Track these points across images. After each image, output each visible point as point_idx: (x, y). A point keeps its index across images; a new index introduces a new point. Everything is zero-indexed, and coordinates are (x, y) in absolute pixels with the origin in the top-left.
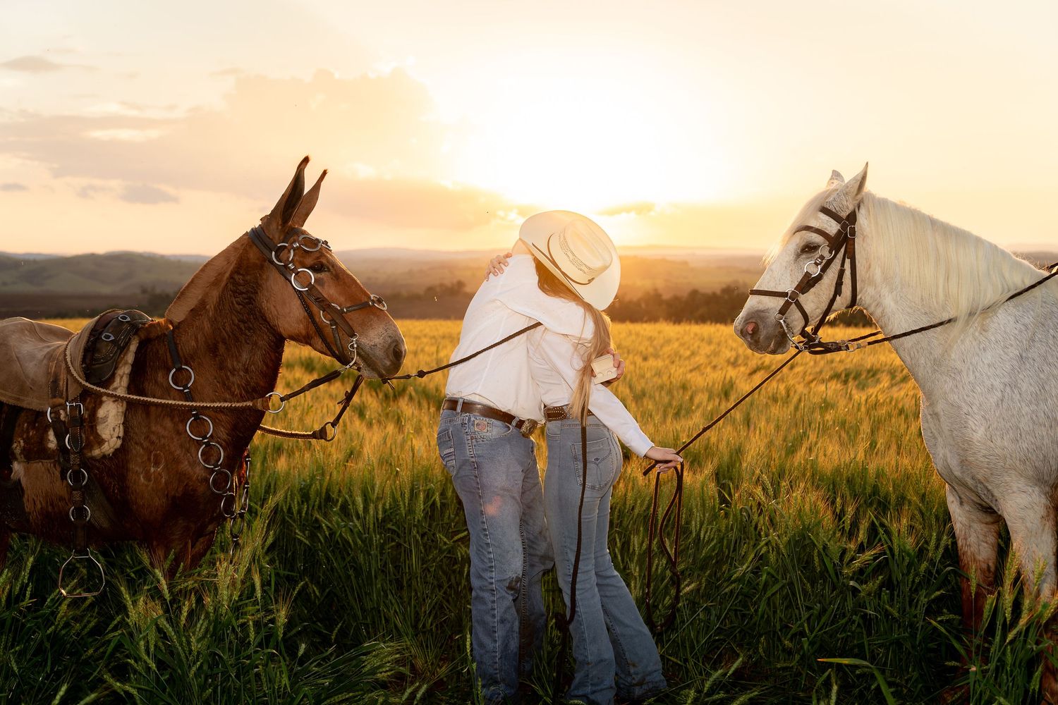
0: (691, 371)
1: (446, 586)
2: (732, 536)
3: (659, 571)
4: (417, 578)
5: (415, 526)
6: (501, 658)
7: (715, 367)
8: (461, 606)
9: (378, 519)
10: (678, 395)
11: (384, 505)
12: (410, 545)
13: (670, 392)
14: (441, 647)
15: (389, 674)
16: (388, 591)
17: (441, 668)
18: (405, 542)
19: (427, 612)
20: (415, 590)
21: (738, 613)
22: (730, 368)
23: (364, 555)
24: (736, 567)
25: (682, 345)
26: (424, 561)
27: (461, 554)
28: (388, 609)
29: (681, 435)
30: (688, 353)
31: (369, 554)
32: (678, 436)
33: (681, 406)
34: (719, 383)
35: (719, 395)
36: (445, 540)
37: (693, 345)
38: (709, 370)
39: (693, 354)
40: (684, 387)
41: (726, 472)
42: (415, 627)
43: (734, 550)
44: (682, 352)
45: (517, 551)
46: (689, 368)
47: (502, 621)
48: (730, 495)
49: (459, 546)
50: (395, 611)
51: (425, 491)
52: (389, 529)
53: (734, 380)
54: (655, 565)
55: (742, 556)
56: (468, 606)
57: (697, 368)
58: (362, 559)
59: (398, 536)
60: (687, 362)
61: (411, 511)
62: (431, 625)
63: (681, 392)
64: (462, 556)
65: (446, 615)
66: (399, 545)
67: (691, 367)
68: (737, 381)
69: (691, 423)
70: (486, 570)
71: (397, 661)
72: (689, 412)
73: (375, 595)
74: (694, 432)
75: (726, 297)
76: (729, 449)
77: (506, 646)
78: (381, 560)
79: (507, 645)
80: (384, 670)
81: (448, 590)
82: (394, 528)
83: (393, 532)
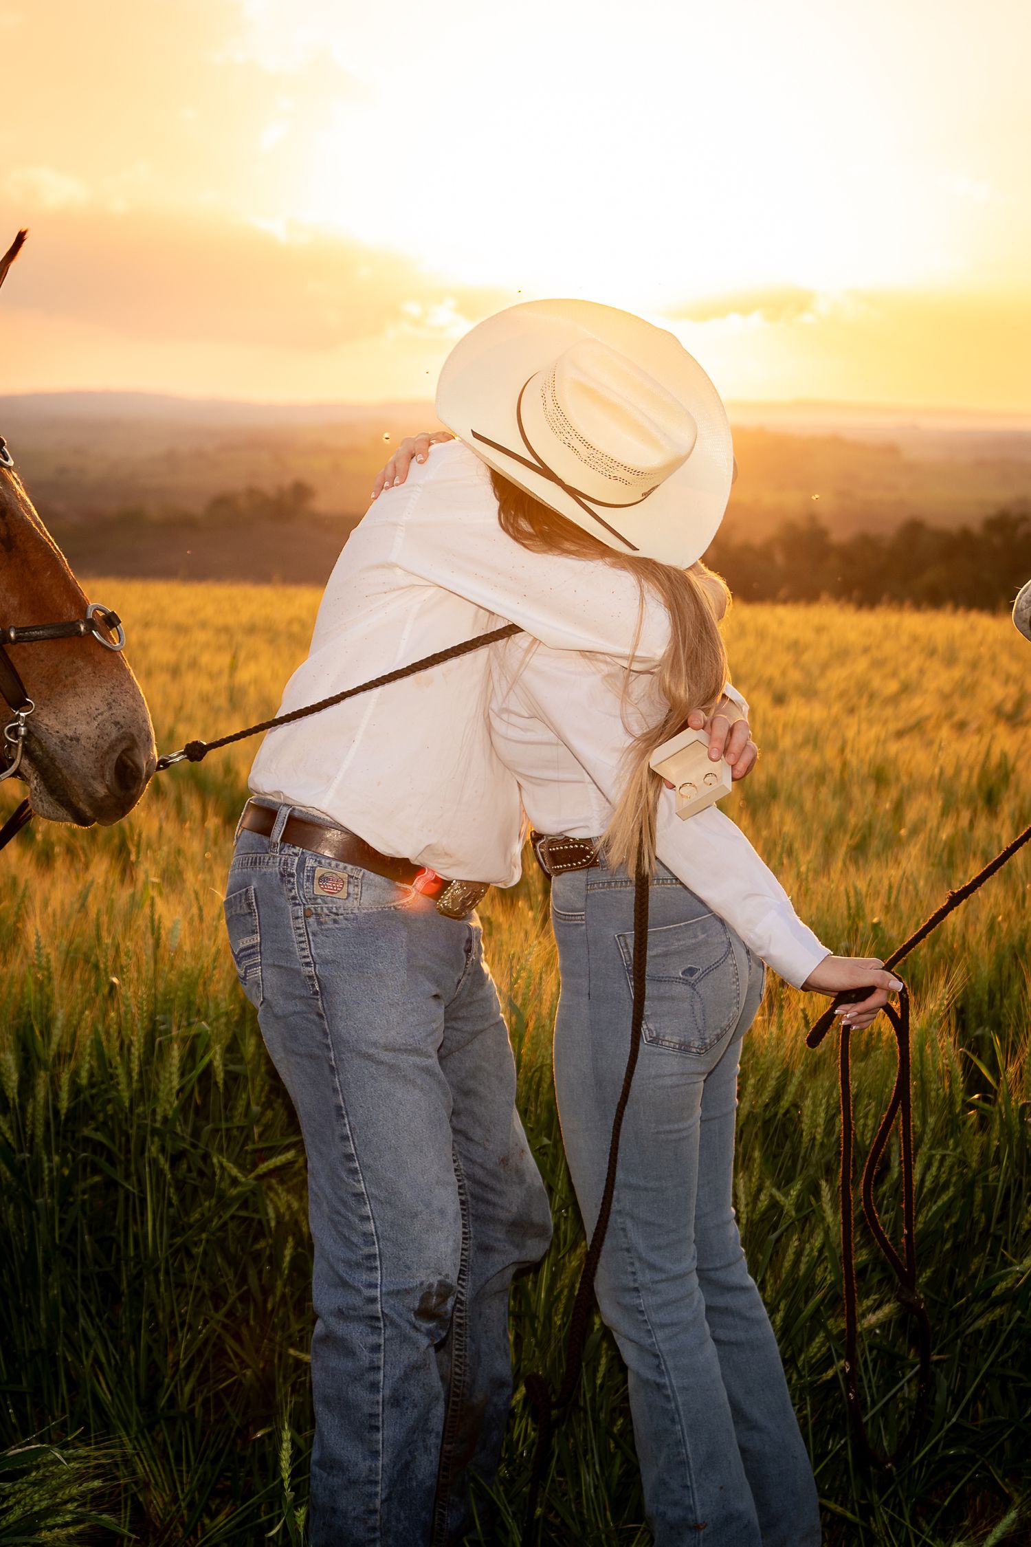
0: (900, 734)
1: (233, 1295)
2: (997, 1179)
3: (803, 1267)
4: (157, 1271)
5: (155, 1132)
6: (388, 1499)
7: (961, 726)
8: (273, 1351)
9: (56, 1112)
10: (862, 796)
11: (75, 1074)
12: (141, 1182)
13: (842, 789)
14: (215, 1461)
15: (71, 1530)
16: (80, 1307)
17: (213, 1516)
18: (127, 1177)
19: (182, 1365)
20: (151, 1305)
21: (1010, 1385)
22: (1001, 730)
23: (17, 1208)
24: (1006, 1264)
25: (878, 664)
26: (177, 1228)
27: (276, 1209)
28: (76, 1351)
29: (868, 905)
30: (892, 686)
31: (31, 1206)
32: (860, 907)
33: (870, 826)
34: (971, 770)
35: (970, 801)
36: (235, 1171)
37: (906, 665)
38: (945, 732)
39: (906, 689)
40: (880, 777)
41: (985, 1007)
42: (148, 1404)
43: (1003, 1217)
44: (876, 682)
45: (442, 1212)
46: (893, 726)
47: (396, 1401)
48: (994, 1068)
49: (270, 1188)
50: (96, 1360)
51: (184, 1040)
52: (87, 1140)
53: (1011, 760)
54: (791, 1251)
55: (1023, 1232)
56: (292, 1351)
57: (915, 728)
58: (11, 1219)
59: (111, 1160)
60: (889, 711)
61: (145, 1093)
62: (192, 1398)
63: (871, 788)
64: (279, 1218)
65: (234, 1374)
66: (111, 1184)
67: (900, 725)
68: (1021, 765)
69: (894, 873)
70: (358, 1265)
71: (97, 1499)
72: (892, 843)
73: (42, 1317)
74: (902, 897)
75: (997, 541)
76: (993, 945)
77: (403, 1469)
78: (62, 1221)
79: (407, 1465)
80: (59, 1520)
81: (239, 1306)
82: (99, 1136)
83: (98, 1147)
